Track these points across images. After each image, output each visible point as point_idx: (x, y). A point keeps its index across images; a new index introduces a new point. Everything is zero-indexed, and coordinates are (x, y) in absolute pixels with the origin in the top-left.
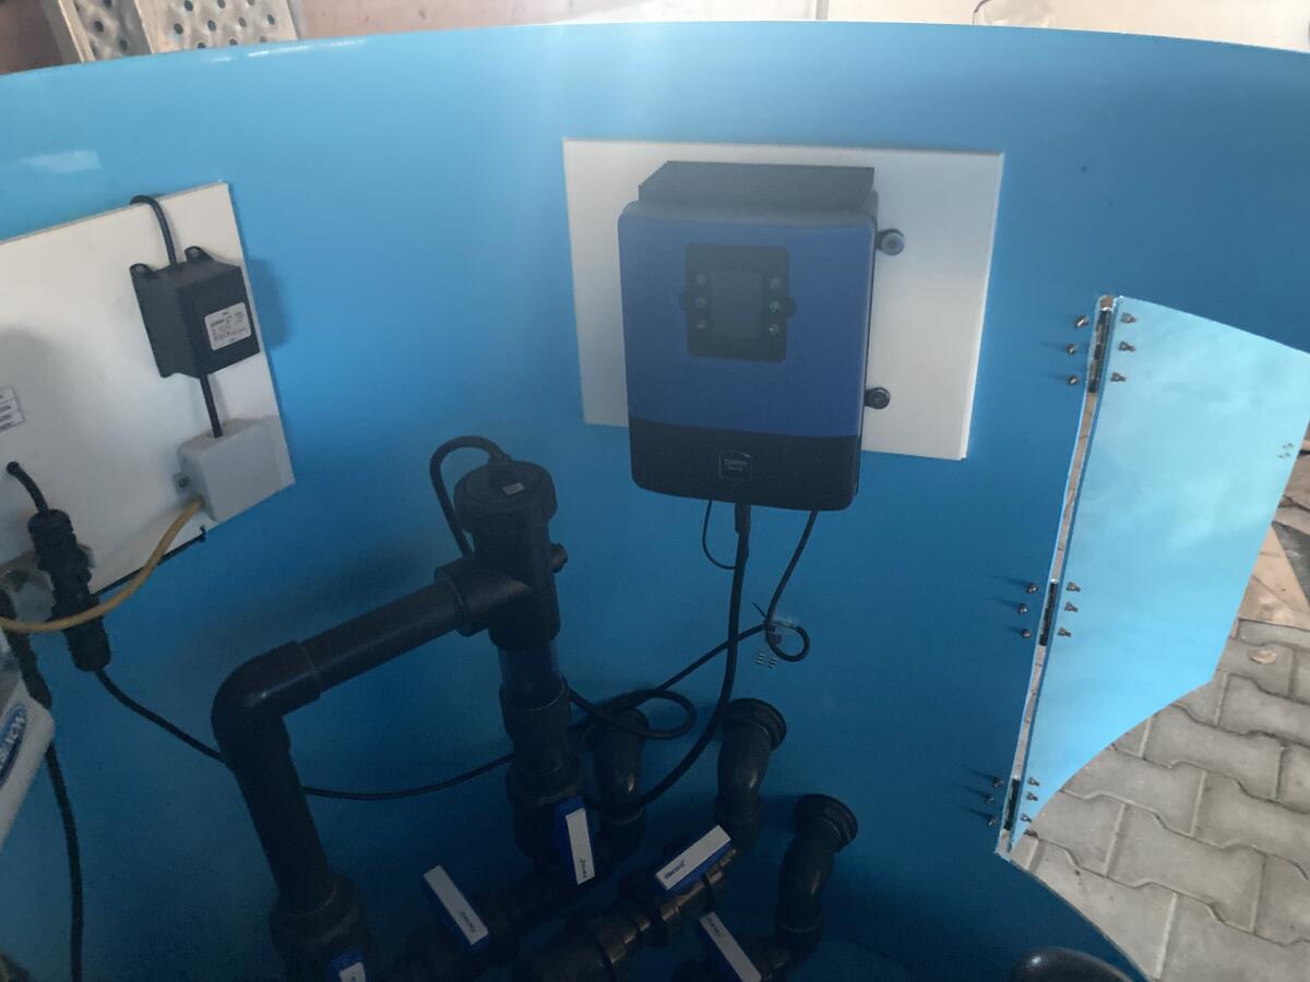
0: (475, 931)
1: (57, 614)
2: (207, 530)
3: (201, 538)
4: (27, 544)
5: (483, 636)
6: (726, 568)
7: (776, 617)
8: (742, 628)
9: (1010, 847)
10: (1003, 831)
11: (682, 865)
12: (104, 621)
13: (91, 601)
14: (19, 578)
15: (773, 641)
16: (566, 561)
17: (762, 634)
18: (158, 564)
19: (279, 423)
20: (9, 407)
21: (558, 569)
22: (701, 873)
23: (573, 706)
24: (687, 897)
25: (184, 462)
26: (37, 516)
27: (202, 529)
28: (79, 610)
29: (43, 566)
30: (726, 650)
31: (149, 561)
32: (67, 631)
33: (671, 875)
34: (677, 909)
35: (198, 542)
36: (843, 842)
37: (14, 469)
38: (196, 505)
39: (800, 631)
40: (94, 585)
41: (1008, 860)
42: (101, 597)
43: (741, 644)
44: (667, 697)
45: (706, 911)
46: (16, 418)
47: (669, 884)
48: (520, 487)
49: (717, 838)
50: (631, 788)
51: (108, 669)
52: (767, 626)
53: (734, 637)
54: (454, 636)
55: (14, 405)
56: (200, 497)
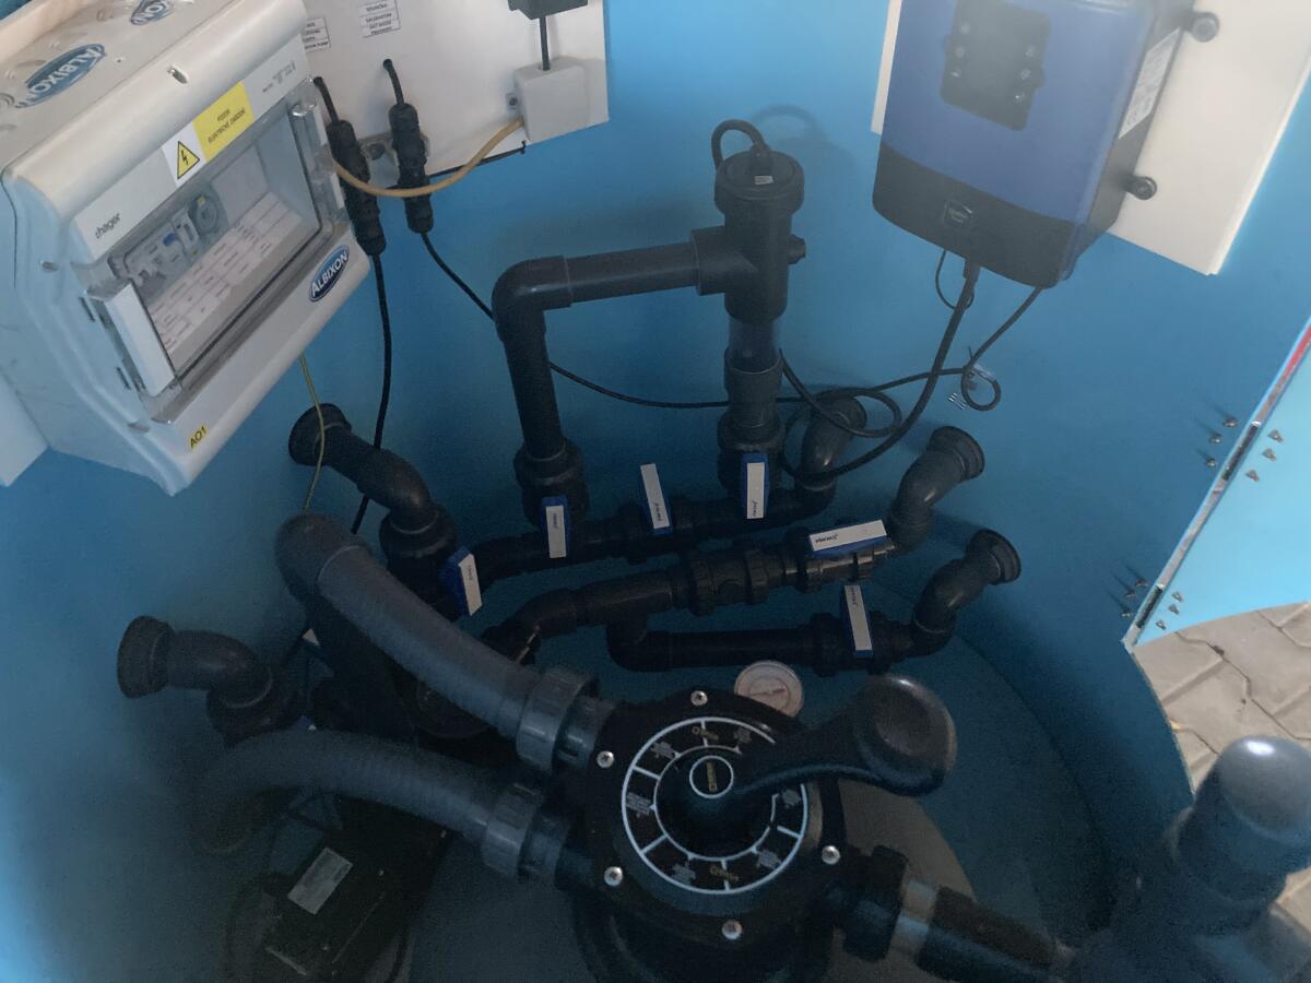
0: (661, 520)
1: (402, 185)
2: (527, 144)
3: (522, 150)
4: (385, 126)
5: (720, 298)
6: (950, 306)
7: (977, 366)
8: (946, 366)
9: (1136, 642)
10: (1133, 627)
11: (835, 537)
12: (431, 198)
13: (423, 180)
14: (379, 151)
15: (966, 388)
16: (804, 256)
17: (958, 377)
18: (478, 165)
19: (604, 64)
20: (390, 15)
21: (794, 261)
22: (854, 551)
23: (785, 380)
24: (835, 564)
25: (516, 85)
26: (395, 107)
27: (523, 143)
28: (415, 187)
29: (396, 147)
30: (926, 380)
31: (472, 161)
32: (407, 200)
33: (820, 541)
34: (821, 571)
35: (519, 153)
36: (1002, 579)
37: (388, 64)
38: (518, 124)
39: (996, 385)
40: (429, 169)
41: (1130, 652)
42: (432, 180)
43: (942, 379)
44: (878, 398)
45: (853, 581)
46: (394, 25)
47: (817, 547)
48: (769, 179)
49: (875, 529)
50: (826, 463)
51: (429, 234)
52: (966, 372)
53: (937, 371)
54: (692, 290)
55: (393, 13)
56: (522, 117)
